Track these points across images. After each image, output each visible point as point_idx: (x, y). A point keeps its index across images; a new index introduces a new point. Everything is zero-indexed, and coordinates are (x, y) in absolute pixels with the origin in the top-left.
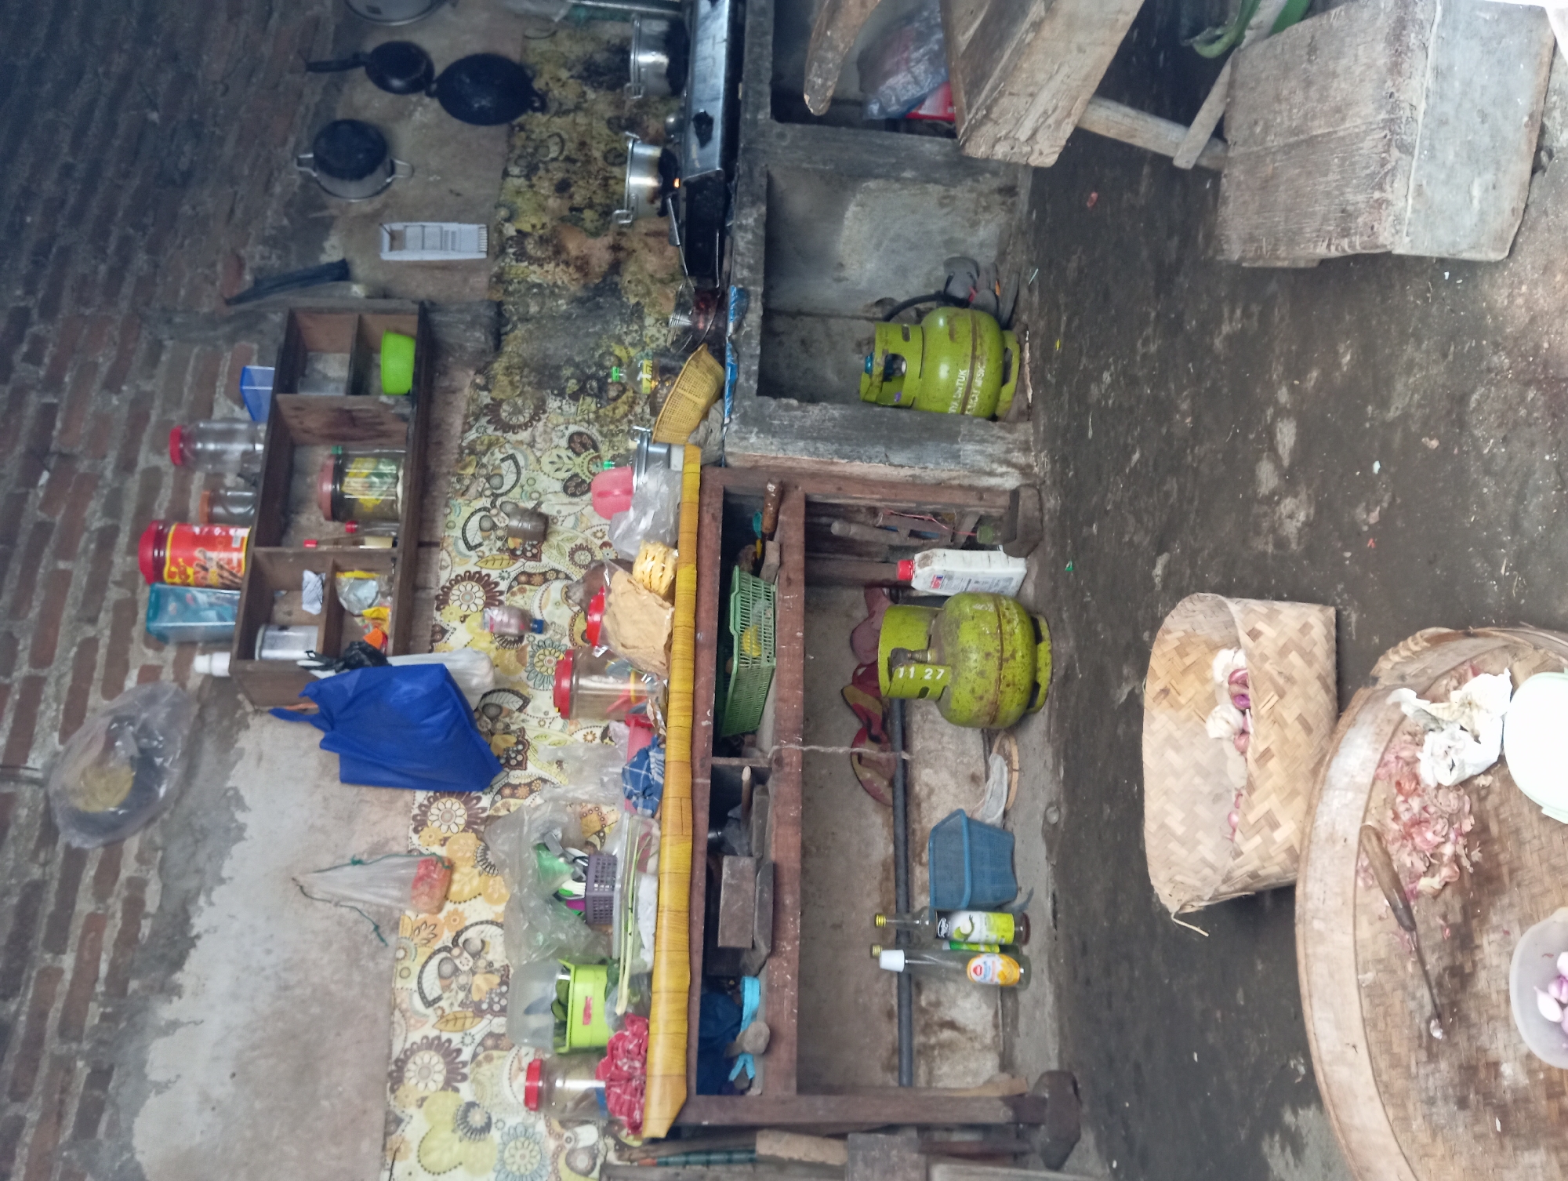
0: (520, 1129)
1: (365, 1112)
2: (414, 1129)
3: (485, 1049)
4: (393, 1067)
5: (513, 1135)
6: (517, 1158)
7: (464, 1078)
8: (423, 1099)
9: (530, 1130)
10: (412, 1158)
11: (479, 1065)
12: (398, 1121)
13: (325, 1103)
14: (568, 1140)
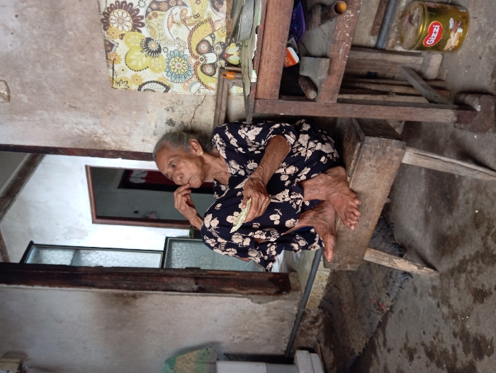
0: (176, 52)
1: (93, 39)
2: (121, 49)
3: (153, 10)
4: (103, 17)
5: (172, 55)
6: (176, 66)
7: (143, 25)
8: (123, 35)
9: (182, 54)
10: (123, 63)
11: (150, 18)
12: (112, 46)
13: (71, 33)
14: (202, 60)
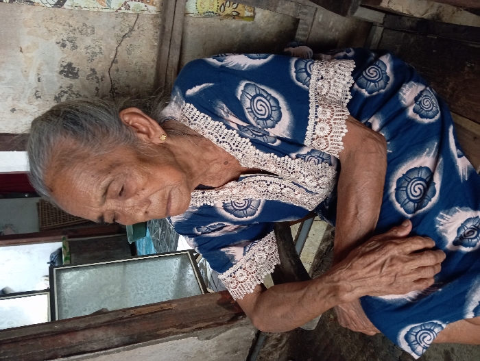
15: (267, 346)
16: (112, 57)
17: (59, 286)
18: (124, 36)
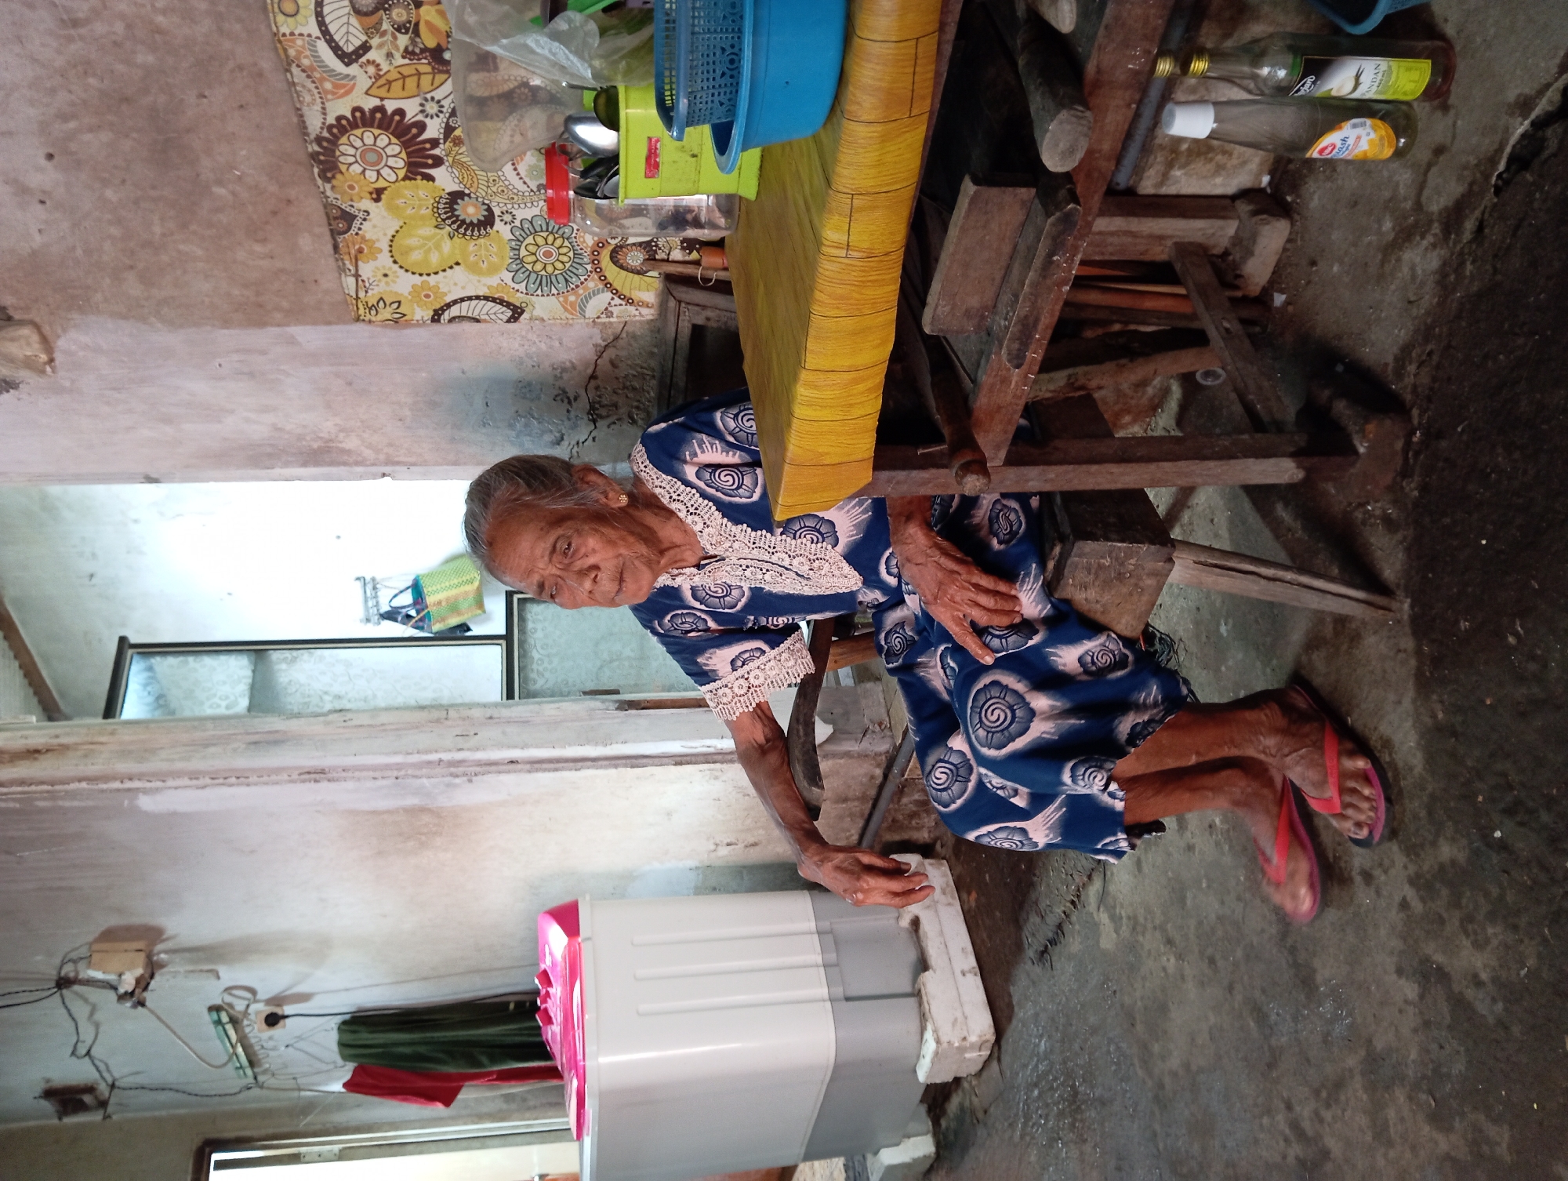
0: (537, 222)
1: (289, 202)
3: (464, 121)
4: (317, 148)
6: (540, 256)
8: (379, 191)
11: (458, 143)
12: (348, 218)
13: (220, 191)
15: (905, 800)
16: (590, 371)
17: (522, 631)
18: (606, 346)
